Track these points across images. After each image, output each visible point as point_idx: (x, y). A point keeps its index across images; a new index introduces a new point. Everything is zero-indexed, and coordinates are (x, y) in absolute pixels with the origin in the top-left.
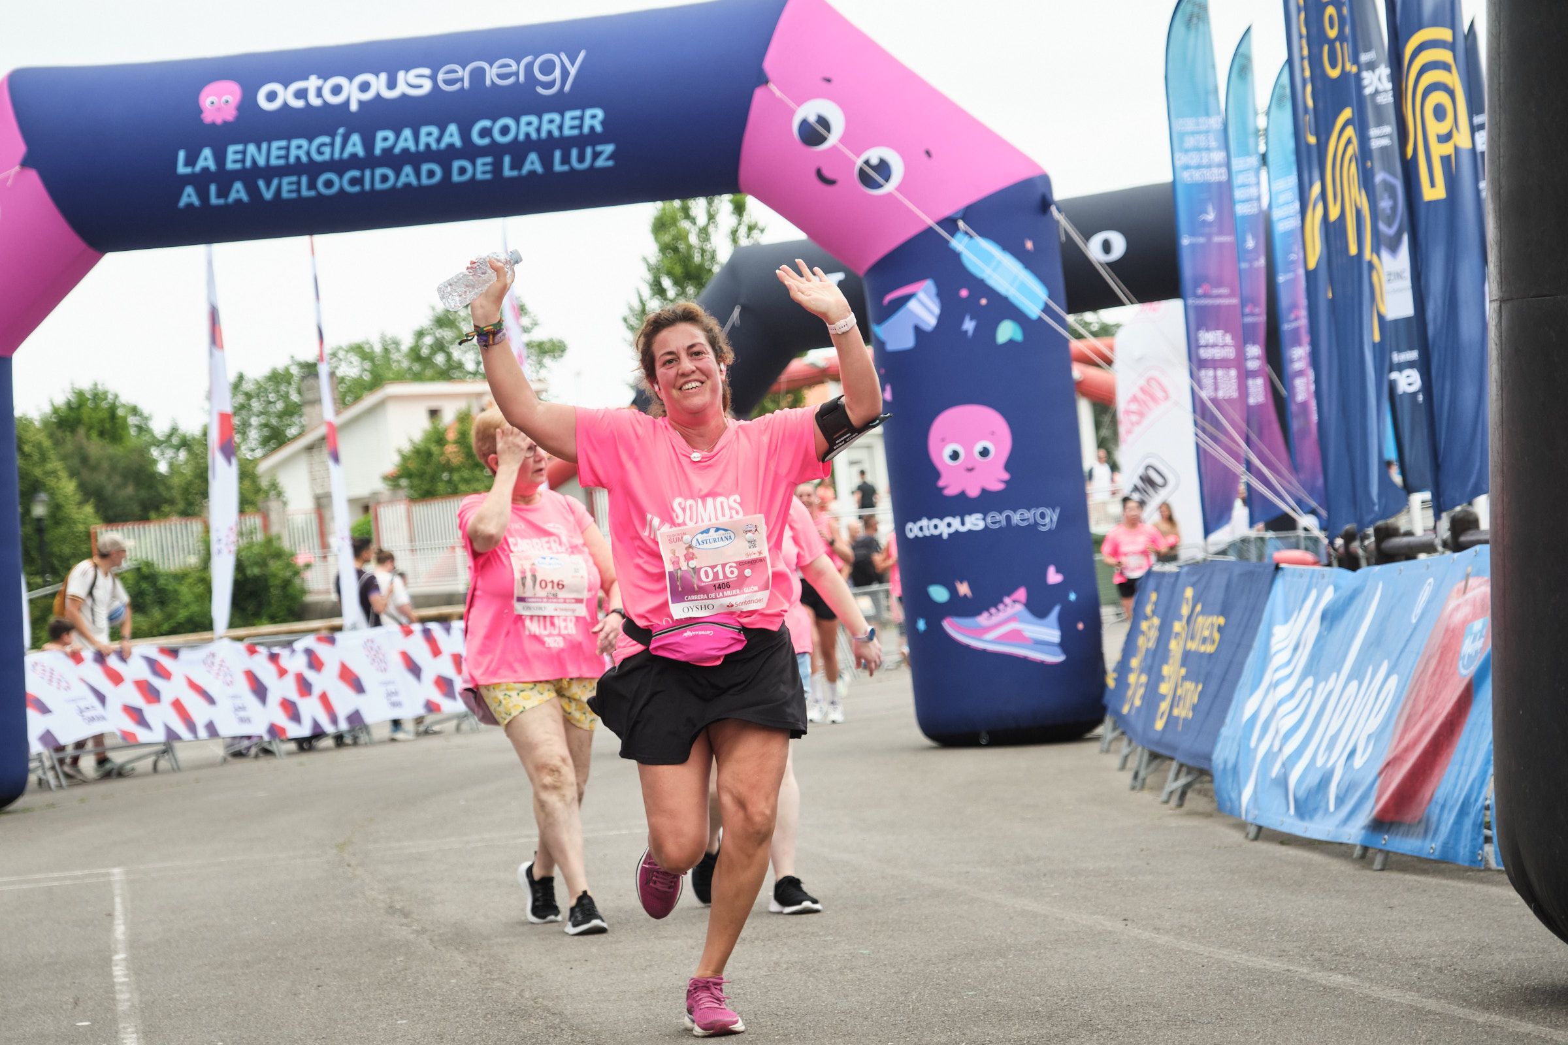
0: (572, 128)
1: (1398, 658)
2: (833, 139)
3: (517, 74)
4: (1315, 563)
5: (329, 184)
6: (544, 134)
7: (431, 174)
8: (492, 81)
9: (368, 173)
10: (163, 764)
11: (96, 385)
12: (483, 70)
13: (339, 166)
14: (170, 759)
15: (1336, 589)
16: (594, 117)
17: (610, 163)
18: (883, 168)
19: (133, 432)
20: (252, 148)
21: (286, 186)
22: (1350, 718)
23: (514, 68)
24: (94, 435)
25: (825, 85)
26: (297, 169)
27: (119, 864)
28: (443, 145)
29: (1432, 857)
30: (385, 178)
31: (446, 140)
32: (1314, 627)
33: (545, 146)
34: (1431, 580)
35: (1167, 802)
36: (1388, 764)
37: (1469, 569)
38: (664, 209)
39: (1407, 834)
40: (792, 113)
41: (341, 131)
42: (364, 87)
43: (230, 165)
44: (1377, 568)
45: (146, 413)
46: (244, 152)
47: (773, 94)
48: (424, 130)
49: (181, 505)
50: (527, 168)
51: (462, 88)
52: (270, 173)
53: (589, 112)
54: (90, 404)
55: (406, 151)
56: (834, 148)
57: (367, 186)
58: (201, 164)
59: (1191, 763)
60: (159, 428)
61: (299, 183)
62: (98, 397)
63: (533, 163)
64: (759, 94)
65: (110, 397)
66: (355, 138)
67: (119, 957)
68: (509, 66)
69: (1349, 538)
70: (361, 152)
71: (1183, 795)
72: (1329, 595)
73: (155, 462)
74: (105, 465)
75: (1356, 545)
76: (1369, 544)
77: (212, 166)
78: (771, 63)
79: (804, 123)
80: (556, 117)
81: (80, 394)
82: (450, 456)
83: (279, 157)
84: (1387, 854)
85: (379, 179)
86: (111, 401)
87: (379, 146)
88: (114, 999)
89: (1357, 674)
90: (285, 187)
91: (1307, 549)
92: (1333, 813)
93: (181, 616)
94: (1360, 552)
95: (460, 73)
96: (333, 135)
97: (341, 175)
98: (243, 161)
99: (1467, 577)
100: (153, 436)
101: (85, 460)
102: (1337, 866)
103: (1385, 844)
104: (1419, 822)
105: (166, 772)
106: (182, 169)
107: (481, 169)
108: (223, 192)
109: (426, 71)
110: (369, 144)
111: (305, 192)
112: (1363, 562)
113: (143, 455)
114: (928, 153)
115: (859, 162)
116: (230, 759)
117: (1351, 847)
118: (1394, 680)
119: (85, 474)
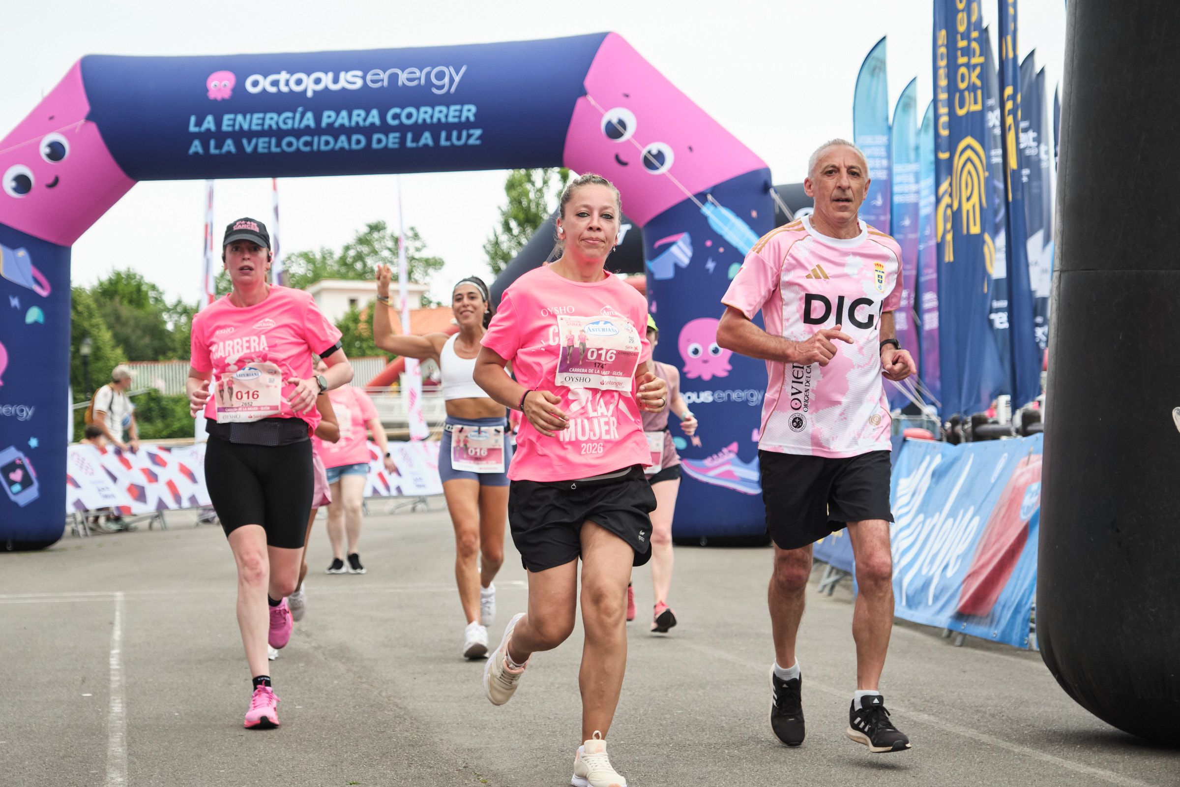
0: (454, 117)
1: (981, 506)
2: (628, 135)
3: (419, 79)
4: (932, 438)
5: (290, 144)
6: (435, 120)
7: (358, 142)
8: (403, 83)
9: (316, 139)
10: (157, 524)
11: (129, 268)
12: (397, 75)
13: (297, 133)
14: (160, 522)
15: (943, 456)
16: (469, 110)
17: (478, 142)
18: (660, 157)
19: (151, 301)
20: (240, 118)
21: (262, 144)
22: (946, 544)
23: (418, 74)
24: (125, 302)
25: (625, 99)
26: (269, 133)
27: (120, 589)
28: (368, 123)
29: (994, 640)
30: (327, 143)
31: (370, 120)
32: (927, 481)
33: (436, 128)
34: (1006, 455)
35: (821, 592)
36: (969, 576)
37: (1032, 449)
38: (513, 175)
39: (978, 624)
40: (601, 116)
41: (300, 109)
42: (318, 81)
43: (225, 128)
44: (971, 445)
45: (161, 289)
46: (234, 120)
47: (589, 102)
48: (355, 112)
49: (180, 352)
50: (422, 142)
51: (383, 86)
52: (251, 135)
53: (466, 107)
54: (124, 282)
55: (342, 126)
56: (628, 142)
57: (315, 147)
58: (205, 126)
59: (840, 567)
60: (169, 300)
61: (270, 143)
62: (130, 277)
63: (427, 139)
64: (580, 102)
65: (138, 277)
66: (309, 115)
67: (115, 652)
68: (415, 73)
69: (955, 423)
70: (312, 124)
71: (833, 588)
72: (938, 460)
73: (165, 322)
74: (132, 322)
75: (959, 429)
76: (968, 428)
77: (213, 127)
78: (588, 83)
79: (609, 123)
80: (444, 109)
81: (118, 274)
82: (362, 331)
83: (258, 125)
84: (965, 635)
85: (324, 143)
86: (138, 281)
87: (325, 121)
88: (109, 680)
89: (953, 514)
90: (260, 145)
91: (928, 429)
92: (930, 606)
93: (174, 426)
94: (961, 433)
95: (382, 76)
96: (294, 112)
97: (298, 139)
98: (234, 126)
99: (1030, 454)
100: (165, 305)
101: (118, 318)
102: (931, 641)
103: (963, 630)
104: (988, 616)
105: (158, 530)
106: (192, 128)
107: (392, 140)
108: (219, 146)
109: (359, 73)
110: (318, 119)
111: (274, 149)
112: (963, 439)
113: (157, 318)
114: (691, 149)
115: (644, 152)
116: (201, 524)
117: (941, 629)
118: (977, 520)
119: (118, 328)
